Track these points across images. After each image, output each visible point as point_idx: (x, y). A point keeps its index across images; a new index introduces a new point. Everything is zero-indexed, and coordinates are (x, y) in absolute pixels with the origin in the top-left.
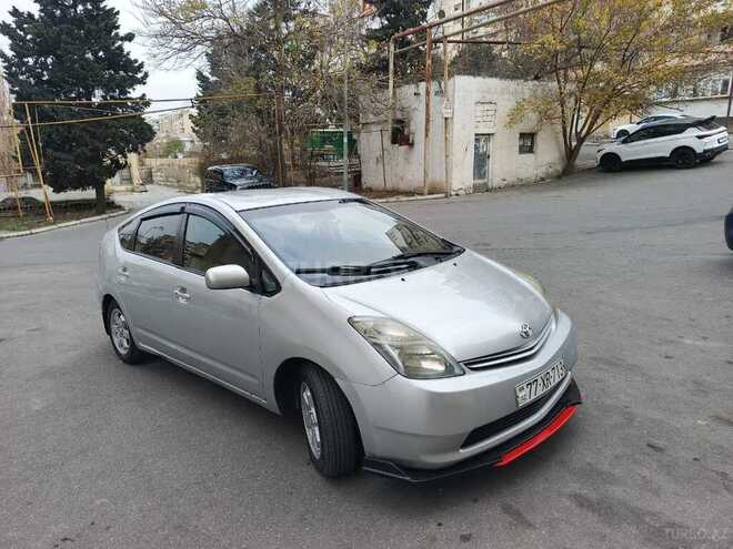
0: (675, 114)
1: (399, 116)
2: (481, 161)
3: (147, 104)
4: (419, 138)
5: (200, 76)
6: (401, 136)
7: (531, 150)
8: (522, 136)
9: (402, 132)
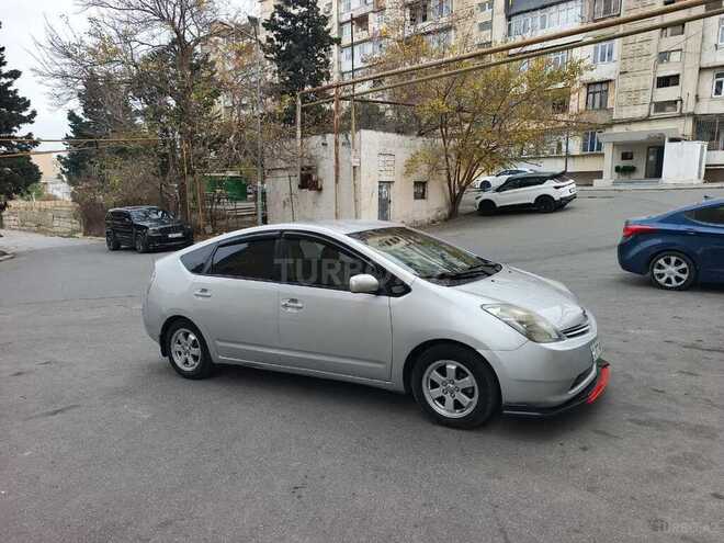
1: (306, 163)
2: (384, 205)
3: (36, 143)
4: (328, 182)
5: (72, 116)
6: (309, 181)
7: (423, 196)
8: (417, 184)
9: (310, 176)
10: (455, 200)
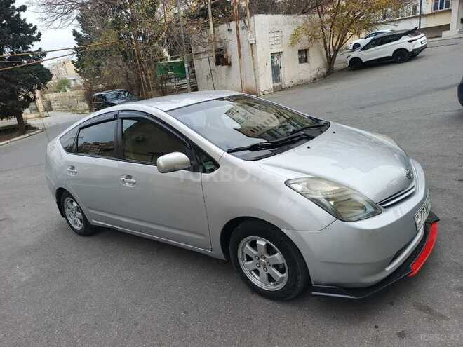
0: (387, 29)
2: (276, 70)
3: (44, 55)
4: (234, 59)
5: (75, 33)
6: (222, 59)
7: (306, 61)
8: (300, 52)
9: (222, 56)
10: (330, 61)
